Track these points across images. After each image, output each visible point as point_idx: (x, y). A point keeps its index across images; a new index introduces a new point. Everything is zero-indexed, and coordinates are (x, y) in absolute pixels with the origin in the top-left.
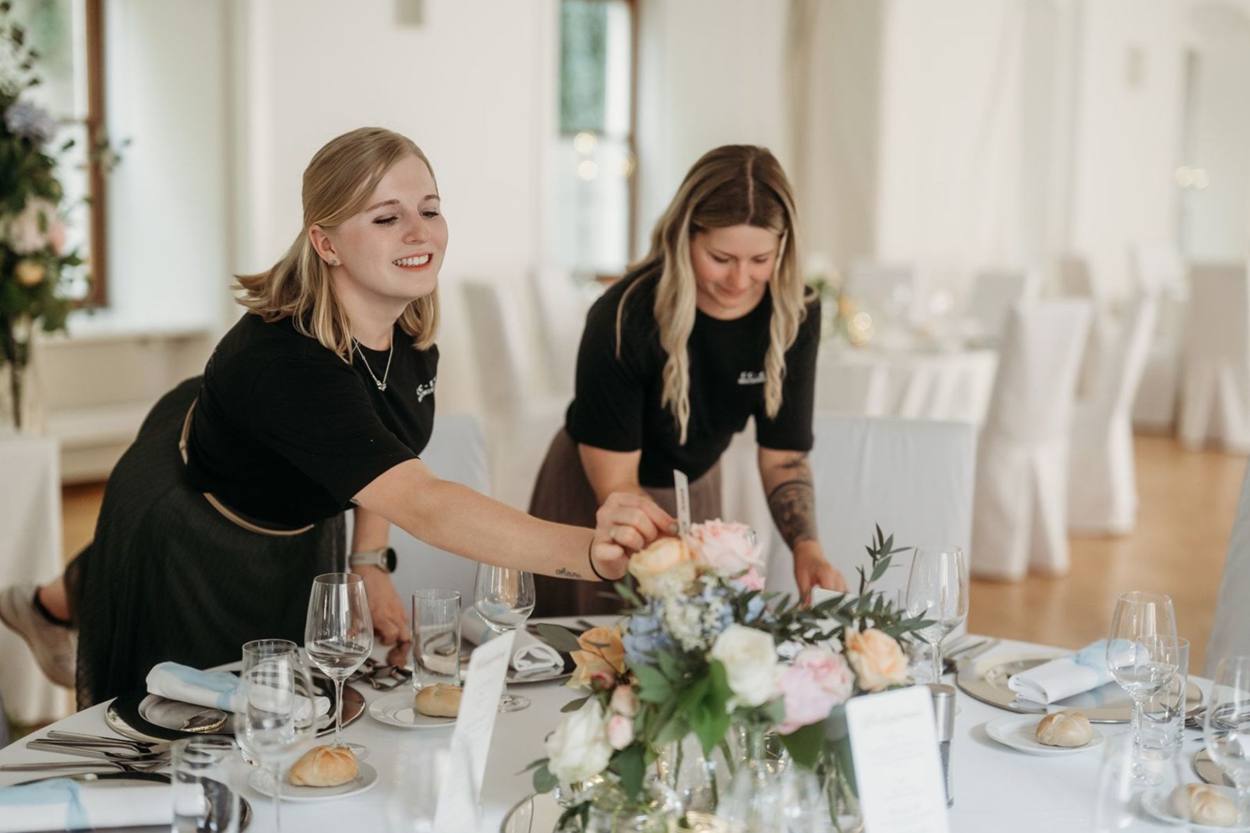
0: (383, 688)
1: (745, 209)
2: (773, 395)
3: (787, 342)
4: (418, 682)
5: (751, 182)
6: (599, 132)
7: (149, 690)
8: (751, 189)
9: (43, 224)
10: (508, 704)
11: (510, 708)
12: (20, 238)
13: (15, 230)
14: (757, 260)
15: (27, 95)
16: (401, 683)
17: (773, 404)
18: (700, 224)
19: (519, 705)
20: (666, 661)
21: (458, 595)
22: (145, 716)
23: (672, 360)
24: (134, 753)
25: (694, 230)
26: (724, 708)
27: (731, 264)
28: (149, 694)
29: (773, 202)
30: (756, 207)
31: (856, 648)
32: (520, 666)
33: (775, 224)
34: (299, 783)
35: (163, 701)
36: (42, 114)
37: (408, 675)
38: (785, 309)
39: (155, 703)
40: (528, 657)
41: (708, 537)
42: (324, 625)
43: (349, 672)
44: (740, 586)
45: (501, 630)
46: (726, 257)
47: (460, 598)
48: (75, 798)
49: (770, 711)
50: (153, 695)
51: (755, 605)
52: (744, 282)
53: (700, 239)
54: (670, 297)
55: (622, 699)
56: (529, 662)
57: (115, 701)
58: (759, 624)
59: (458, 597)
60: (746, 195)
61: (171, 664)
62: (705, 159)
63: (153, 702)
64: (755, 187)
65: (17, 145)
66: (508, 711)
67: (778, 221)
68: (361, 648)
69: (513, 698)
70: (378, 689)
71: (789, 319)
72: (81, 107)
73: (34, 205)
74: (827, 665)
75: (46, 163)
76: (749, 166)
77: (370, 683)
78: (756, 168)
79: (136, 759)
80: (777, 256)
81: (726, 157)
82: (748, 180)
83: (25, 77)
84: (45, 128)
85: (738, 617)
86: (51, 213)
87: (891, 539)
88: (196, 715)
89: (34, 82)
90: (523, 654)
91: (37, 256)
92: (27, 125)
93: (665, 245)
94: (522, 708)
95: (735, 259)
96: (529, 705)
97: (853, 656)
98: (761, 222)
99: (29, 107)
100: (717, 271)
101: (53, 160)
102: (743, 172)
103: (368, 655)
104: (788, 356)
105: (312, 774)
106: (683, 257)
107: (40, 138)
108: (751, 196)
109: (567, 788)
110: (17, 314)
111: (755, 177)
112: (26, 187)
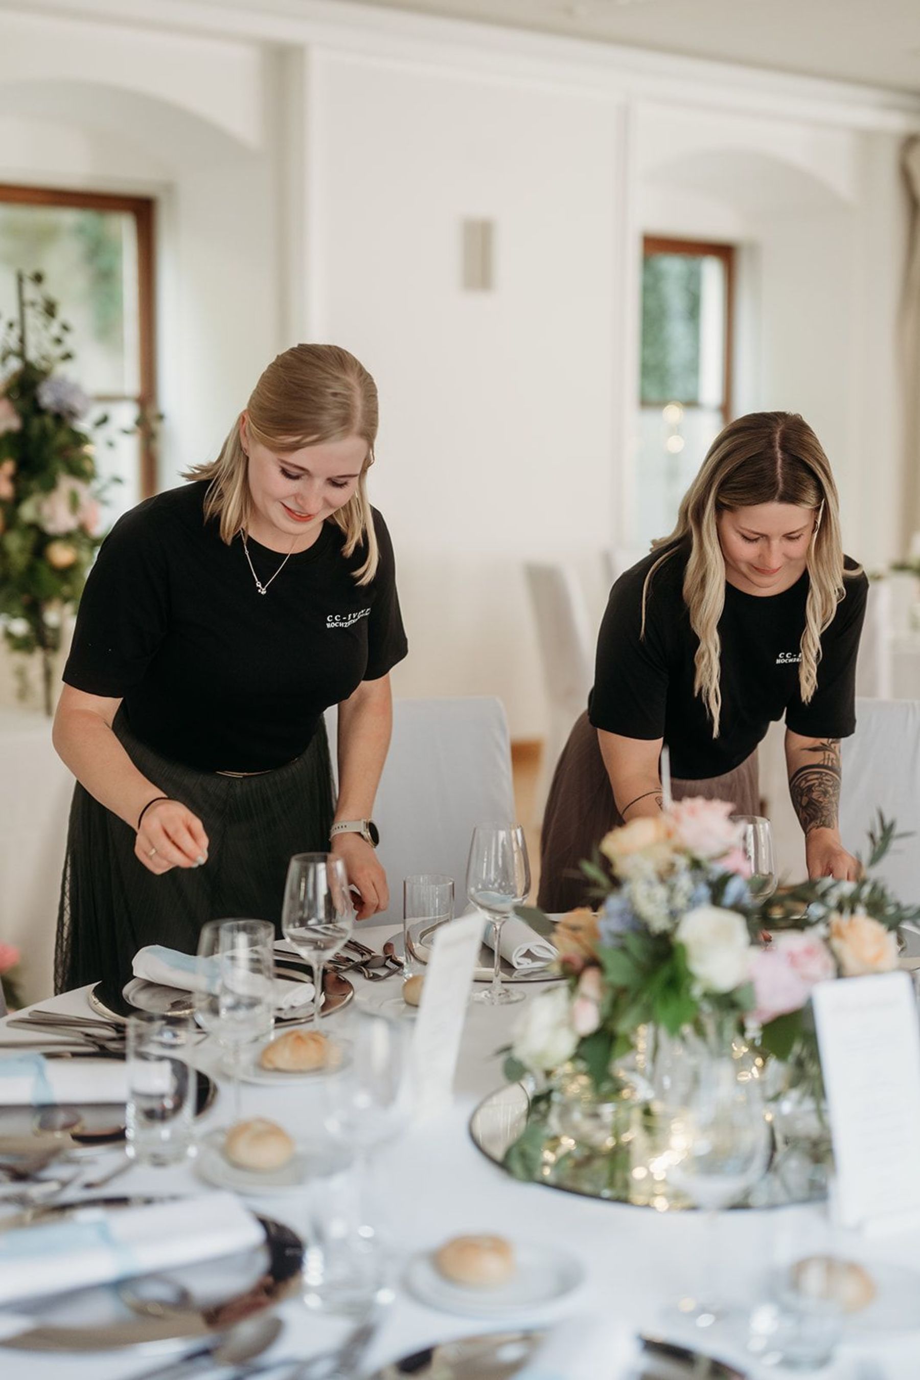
0: (375, 978)
1: (774, 484)
2: (807, 679)
3: (824, 625)
4: (409, 972)
5: (779, 455)
6: (691, 404)
7: (135, 974)
8: (779, 462)
9: (74, 503)
10: (502, 996)
11: (505, 1000)
12: (52, 519)
13: (46, 509)
14: (789, 537)
15: (62, 370)
16: (392, 973)
17: (808, 689)
18: (726, 502)
19: (514, 998)
20: (634, 944)
21: (451, 881)
22: (128, 999)
23: (702, 647)
24: (110, 1033)
25: (720, 508)
26: (688, 990)
27: (761, 543)
28: (135, 977)
29: (804, 475)
30: (785, 482)
31: (839, 934)
32: (519, 964)
33: (807, 499)
34: (269, 1066)
35: (149, 985)
36: (75, 389)
37: (400, 965)
38: (823, 588)
39: (139, 987)
40: (528, 954)
41: (685, 816)
42: (302, 906)
43: (329, 955)
44: (718, 868)
45: (494, 918)
46: (757, 536)
47: (453, 884)
48: (41, 1073)
49: (740, 997)
50: (139, 978)
51: (734, 889)
52: (776, 561)
53: (727, 517)
54: (699, 579)
55: (590, 982)
56: (529, 961)
57: (99, 984)
58: (738, 908)
59: (451, 883)
60: (774, 470)
61: (157, 947)
62: (728, 431)
63: (136, 986)
64: (783, 460)
65: (49, 421)
66: (502, 1004)
67: (811, 496)
68: (341, 930)
69: (507, 991)
70: (370, 978)
71: (827, 598)
72: (132, 384)
73: (66, 484)
74: (809, 952)
75: (80, 440)
76: (777, 436)
77: (361, 972)
78: (785, 438)
79: (112, 1039)
80: (813, 531)
81: (752, 428)
82: (776, 453)
83: (57, 351)
84: (78, 404)
85: (716, 899)
86: (84, 492)
87: (892, 825)
88: (178, 999)
89: (68, 357)
90: (524, 951)
91: (68, 537)
92: (59, 402)
93: (691, 523)
94: (517, 1001)
95: (766, 537)
96: (524, 998)
97: (836, 943)
98: (792, 497)
99: (62, 382)
100: (746, 551)
101: (85, 437)
102: (771, 446)
103: (348, 938)
104: (824, 638)
105: (283, 1058)
106: (709, 536)
107: (73, 414)
108: (779, 470)
109: (541, 1076)
110: (49, 599)
111: (784, 448)
112: (58, 465)
